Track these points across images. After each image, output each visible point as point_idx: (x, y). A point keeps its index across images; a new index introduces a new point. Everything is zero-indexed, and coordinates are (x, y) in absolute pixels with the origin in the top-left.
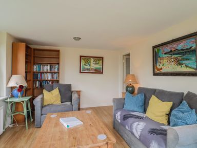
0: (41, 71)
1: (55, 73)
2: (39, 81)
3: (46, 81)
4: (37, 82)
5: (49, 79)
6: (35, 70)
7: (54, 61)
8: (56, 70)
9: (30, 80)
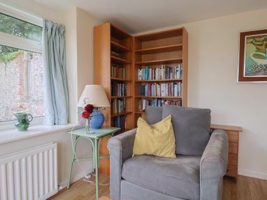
0: (150, 80)
1: (175, 82)
2: (147, 99)
3: (158, 99)
4: (144, 101)
5: (164, 95)
6: (140, 79)
7: (173, 56)
8: (177, 77)
9: (130, 97)
